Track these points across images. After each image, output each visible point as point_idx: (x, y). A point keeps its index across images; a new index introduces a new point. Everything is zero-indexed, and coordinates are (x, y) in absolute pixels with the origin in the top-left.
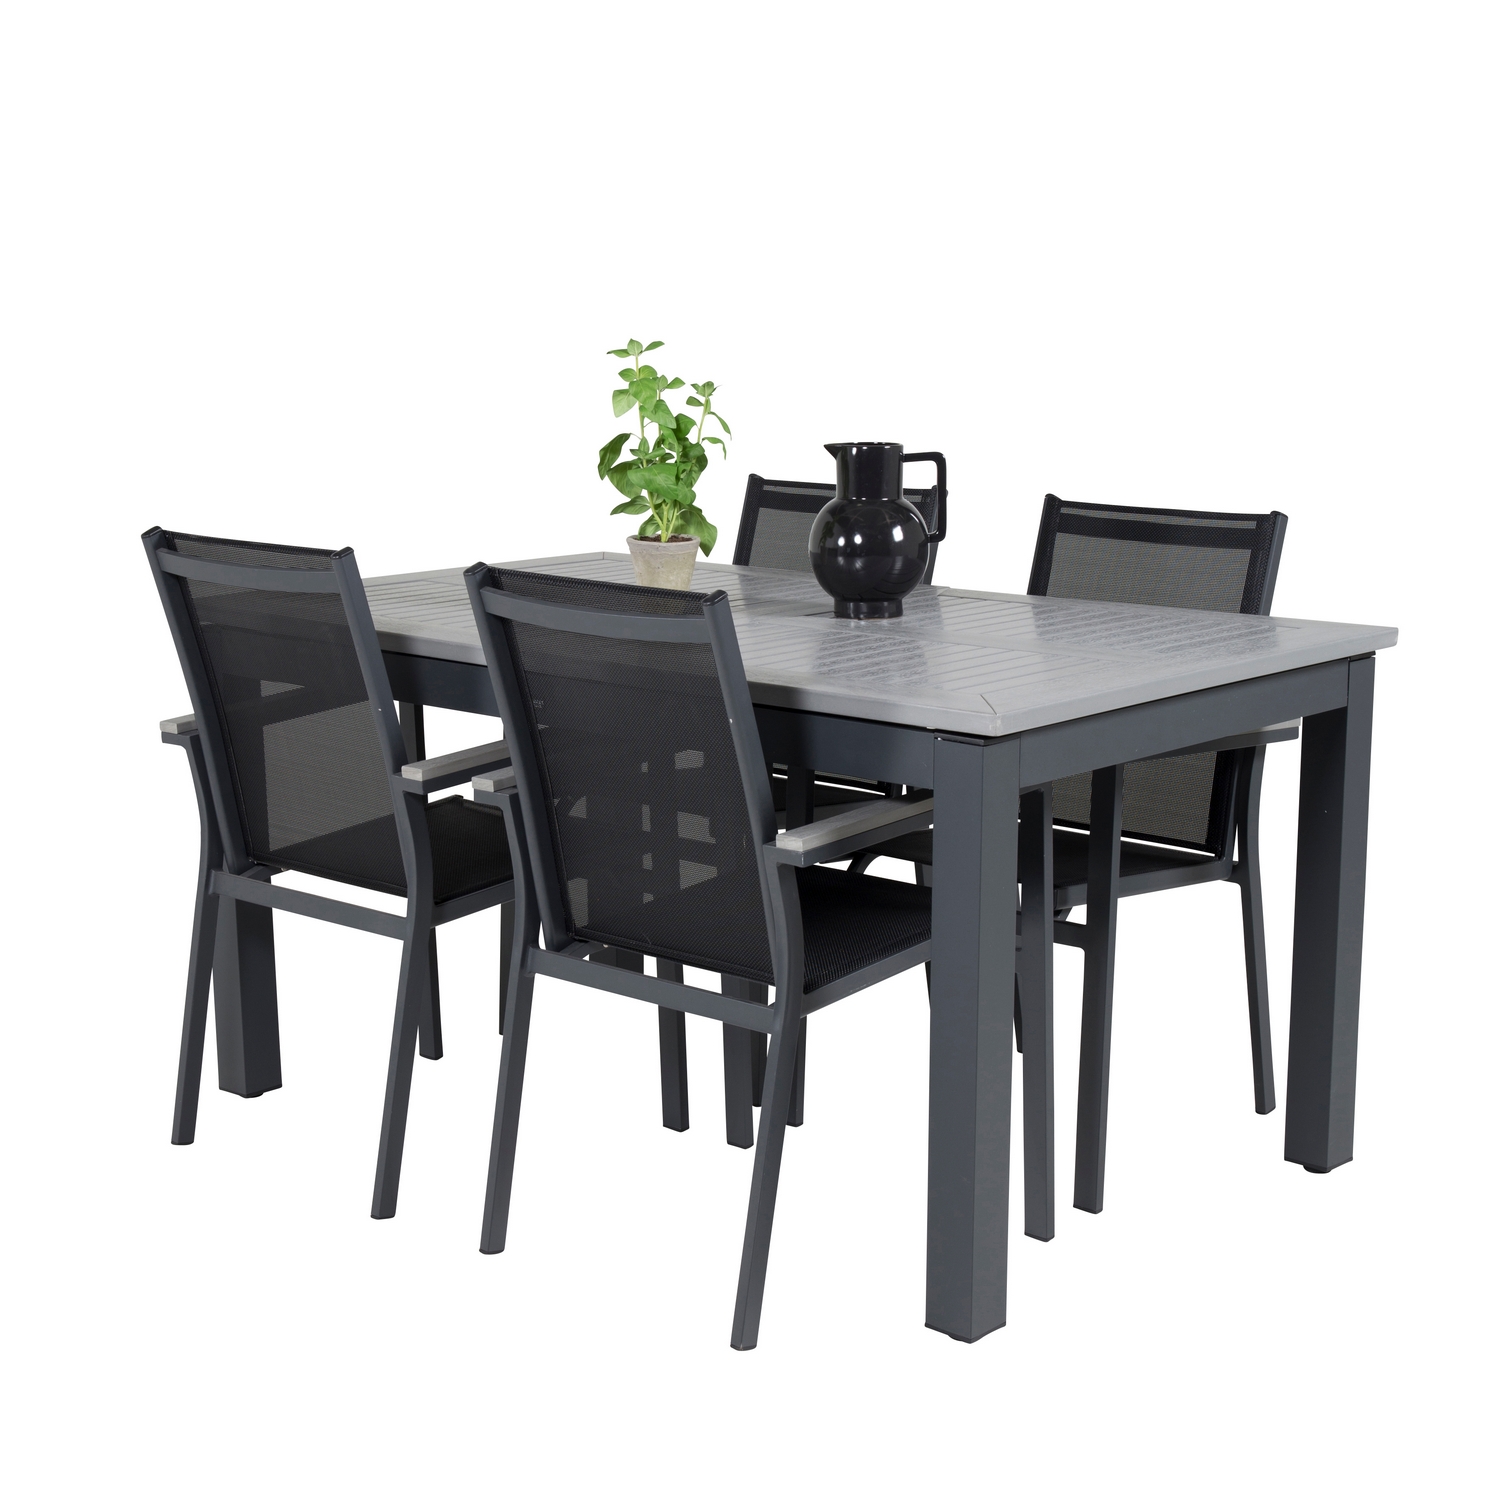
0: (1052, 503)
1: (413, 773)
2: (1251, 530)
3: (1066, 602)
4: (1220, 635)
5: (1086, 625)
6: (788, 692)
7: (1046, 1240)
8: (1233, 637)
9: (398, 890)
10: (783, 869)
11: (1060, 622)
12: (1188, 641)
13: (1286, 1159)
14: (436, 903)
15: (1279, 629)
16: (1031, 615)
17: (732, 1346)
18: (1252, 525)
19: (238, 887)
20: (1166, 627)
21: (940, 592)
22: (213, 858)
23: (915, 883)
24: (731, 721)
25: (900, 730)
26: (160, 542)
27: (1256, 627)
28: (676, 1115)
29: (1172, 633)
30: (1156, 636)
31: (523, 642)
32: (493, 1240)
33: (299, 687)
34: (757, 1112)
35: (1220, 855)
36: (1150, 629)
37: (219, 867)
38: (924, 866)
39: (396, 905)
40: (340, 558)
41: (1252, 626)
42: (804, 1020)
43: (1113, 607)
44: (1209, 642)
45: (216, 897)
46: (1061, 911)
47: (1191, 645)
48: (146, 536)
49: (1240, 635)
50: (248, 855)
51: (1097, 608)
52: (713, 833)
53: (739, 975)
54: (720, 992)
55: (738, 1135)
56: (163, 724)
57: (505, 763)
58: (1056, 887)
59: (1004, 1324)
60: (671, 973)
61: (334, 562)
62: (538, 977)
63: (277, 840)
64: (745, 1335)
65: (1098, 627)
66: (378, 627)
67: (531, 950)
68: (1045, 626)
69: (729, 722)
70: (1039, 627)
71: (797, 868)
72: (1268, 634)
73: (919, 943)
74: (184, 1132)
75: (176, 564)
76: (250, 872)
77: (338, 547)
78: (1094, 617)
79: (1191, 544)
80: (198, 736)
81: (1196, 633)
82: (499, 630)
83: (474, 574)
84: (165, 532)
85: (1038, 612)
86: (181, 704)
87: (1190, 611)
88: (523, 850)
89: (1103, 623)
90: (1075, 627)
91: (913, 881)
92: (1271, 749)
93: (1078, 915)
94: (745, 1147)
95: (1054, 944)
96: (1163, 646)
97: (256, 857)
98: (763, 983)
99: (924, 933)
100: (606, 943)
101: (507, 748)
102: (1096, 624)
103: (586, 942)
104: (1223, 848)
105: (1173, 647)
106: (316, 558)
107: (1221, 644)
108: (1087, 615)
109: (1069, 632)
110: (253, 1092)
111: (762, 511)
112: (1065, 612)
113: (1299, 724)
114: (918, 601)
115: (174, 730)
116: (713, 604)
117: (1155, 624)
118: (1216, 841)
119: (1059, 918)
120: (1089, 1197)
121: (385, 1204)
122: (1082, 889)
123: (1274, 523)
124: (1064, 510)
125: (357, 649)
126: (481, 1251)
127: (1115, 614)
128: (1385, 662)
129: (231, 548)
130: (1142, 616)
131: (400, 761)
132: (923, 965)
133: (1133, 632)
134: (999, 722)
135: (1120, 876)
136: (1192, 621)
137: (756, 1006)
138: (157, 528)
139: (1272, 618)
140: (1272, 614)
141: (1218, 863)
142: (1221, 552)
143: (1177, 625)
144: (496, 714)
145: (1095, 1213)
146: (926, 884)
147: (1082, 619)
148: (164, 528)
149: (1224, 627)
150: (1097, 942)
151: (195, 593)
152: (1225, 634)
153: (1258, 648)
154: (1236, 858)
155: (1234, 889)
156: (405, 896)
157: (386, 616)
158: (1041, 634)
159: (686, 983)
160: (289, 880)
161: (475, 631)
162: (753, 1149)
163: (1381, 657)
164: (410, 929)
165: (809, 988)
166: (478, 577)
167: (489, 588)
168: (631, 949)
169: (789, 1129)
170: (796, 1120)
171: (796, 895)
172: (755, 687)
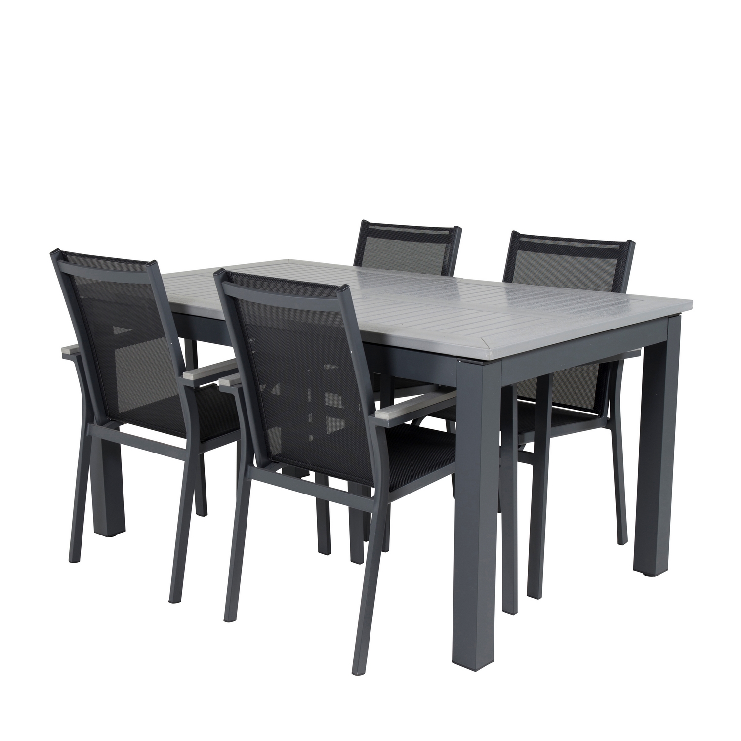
0: (515, 235)
1: (189, 376)
2: (617, 249)
3: (523, 286)
4: (603, 304)
5: (534, 299)
6: (381, 336)
7: (513, 614)
8: (609, 306)
9: (182, 435)
10: (378, 428)
11: (520, 297)
12: (587, 308)
13: (634, 570)
14: (201, 442)
15: (631, 301)
16: (504, 293)
17: (353, 673)
18: (618, 247)
19: (101, 432)
20: (574, 300)
21: (458, 281)
22: (88, 418)
23: (446, 431)
24: (351, 352)
25: (439, 356)
26: (60, 257)
27: (620, 300)
28: (325, 547)
29: (578, 303)
30: (570, 305)
31: (244, 309)
32: (231, 615)
33: (130, 330)
34: (366, 545)
35: (601, 415)
36: (566, 301)
37: (92, 422)
38: (450, 421)
39: (181, 443)
40: (150, 266)
41: (618, 300)
42: (389, 506)
43: (546, 289)
44: (597, 308)
45: (90, 437)
46: (521, 445)
47: (588, 310)
48: (52, 254)
49: (613, 304)
50: (107, 416)
51: (538, 289)
52: (343, 403)
53: (356, 482)
54: (347, 490)
55: (356, 557)
56: (63, 349)
57: (235, 371)
58: (519, 433)
59: (493, 661)
60: (322, 481)
61: (147, 268)
62: (253, 481)
63: (122, 408)
64: (359, 667)
65: (540, 300)
66: (170, 300)
67: (249, 467)
68: (512, 299)
69: (350, 352)
70: (509, 300)
71: (386, 428)
72: (626, 304)
73: (448, 464)
74: (75, 556)
75: (68, 268)
76: (108, 425)
77: (150, 260)
78: (537, 294)
79: (586, 256)
80: (80, 356)
81: (590, 303)
82: (231, 303)
83: (219, 275)
84: (62, 252)
85: (509, 292)
86: (71, 339)
87: (586, 291)
88: (245, 414)
89: (542, 297)
90: (528, 300)
91: (445, 430)
92: (627, 361)
93: (529, 447)
94: (360, 564)
95: (518, 462)
96: (574, 311)
97: (110, 417)
98: (368, 486)
99: (452, 458)
100: (288, 464)
101: (236, 363)
102: (539, 298)
103: (278, 463)
104: (602, 411)
105: (579, 311)
106: (138, 265)
107: (604, 309)
108: (534, 293)
109: (525, 302)
110: (111, 533)
111: (368, 239)
112: (522, 291)
113: (643, 350)
114: (447, 286)
115: (68, 352)
116: (342, 291)
117: (569, 298)
118: (599, 408)
119: (520, 449)
120: (535, 591)
121: (176, 596)
122: (532, 434)
123: (629, 246)
124: (521, 239)
125: (160, 312)
126: (224, 621)
127: (548, 293)
128: (686, 318)
129: (95, 260)
130: (562, 294)
131: (182, 369)
132: (450, 475)
133: (557, 303)
134: (491, 353)
135: (552, 427)
136: (588, 297)
137: (365, 499)
138: (58, 249)
139: (628, 295)
140: (627, 293)
141: (600, 419)
142: (601, 260)
143: (580, 298)
144: (231, 345)
145: (538, 599)
146: (452, 432)
147: (531, 295)
148: (61, 250)
149: (605, 300)
150: (539, 461)
151: (78, 282)
152: (605, 304)
153: (623, 311)
154: (609, 416)
155: (608, 432)
156: (186, 438)
157: (174, 294)
158: (511, 304)
159: (330, 486)
160: (127, 429)
161: (219, 302)
162: (364, 565)
163: (684, 316)
164: (188, 455)
165: (392, 488)
166: (221, 276)
167: (226, 282)
168: (300, 467)
169: (382, 553)
170: (386, 549)
171: (385, 442)
172: (364, 333)
